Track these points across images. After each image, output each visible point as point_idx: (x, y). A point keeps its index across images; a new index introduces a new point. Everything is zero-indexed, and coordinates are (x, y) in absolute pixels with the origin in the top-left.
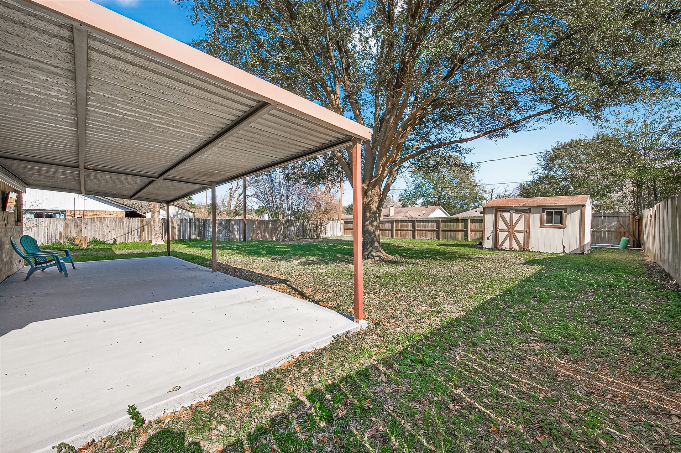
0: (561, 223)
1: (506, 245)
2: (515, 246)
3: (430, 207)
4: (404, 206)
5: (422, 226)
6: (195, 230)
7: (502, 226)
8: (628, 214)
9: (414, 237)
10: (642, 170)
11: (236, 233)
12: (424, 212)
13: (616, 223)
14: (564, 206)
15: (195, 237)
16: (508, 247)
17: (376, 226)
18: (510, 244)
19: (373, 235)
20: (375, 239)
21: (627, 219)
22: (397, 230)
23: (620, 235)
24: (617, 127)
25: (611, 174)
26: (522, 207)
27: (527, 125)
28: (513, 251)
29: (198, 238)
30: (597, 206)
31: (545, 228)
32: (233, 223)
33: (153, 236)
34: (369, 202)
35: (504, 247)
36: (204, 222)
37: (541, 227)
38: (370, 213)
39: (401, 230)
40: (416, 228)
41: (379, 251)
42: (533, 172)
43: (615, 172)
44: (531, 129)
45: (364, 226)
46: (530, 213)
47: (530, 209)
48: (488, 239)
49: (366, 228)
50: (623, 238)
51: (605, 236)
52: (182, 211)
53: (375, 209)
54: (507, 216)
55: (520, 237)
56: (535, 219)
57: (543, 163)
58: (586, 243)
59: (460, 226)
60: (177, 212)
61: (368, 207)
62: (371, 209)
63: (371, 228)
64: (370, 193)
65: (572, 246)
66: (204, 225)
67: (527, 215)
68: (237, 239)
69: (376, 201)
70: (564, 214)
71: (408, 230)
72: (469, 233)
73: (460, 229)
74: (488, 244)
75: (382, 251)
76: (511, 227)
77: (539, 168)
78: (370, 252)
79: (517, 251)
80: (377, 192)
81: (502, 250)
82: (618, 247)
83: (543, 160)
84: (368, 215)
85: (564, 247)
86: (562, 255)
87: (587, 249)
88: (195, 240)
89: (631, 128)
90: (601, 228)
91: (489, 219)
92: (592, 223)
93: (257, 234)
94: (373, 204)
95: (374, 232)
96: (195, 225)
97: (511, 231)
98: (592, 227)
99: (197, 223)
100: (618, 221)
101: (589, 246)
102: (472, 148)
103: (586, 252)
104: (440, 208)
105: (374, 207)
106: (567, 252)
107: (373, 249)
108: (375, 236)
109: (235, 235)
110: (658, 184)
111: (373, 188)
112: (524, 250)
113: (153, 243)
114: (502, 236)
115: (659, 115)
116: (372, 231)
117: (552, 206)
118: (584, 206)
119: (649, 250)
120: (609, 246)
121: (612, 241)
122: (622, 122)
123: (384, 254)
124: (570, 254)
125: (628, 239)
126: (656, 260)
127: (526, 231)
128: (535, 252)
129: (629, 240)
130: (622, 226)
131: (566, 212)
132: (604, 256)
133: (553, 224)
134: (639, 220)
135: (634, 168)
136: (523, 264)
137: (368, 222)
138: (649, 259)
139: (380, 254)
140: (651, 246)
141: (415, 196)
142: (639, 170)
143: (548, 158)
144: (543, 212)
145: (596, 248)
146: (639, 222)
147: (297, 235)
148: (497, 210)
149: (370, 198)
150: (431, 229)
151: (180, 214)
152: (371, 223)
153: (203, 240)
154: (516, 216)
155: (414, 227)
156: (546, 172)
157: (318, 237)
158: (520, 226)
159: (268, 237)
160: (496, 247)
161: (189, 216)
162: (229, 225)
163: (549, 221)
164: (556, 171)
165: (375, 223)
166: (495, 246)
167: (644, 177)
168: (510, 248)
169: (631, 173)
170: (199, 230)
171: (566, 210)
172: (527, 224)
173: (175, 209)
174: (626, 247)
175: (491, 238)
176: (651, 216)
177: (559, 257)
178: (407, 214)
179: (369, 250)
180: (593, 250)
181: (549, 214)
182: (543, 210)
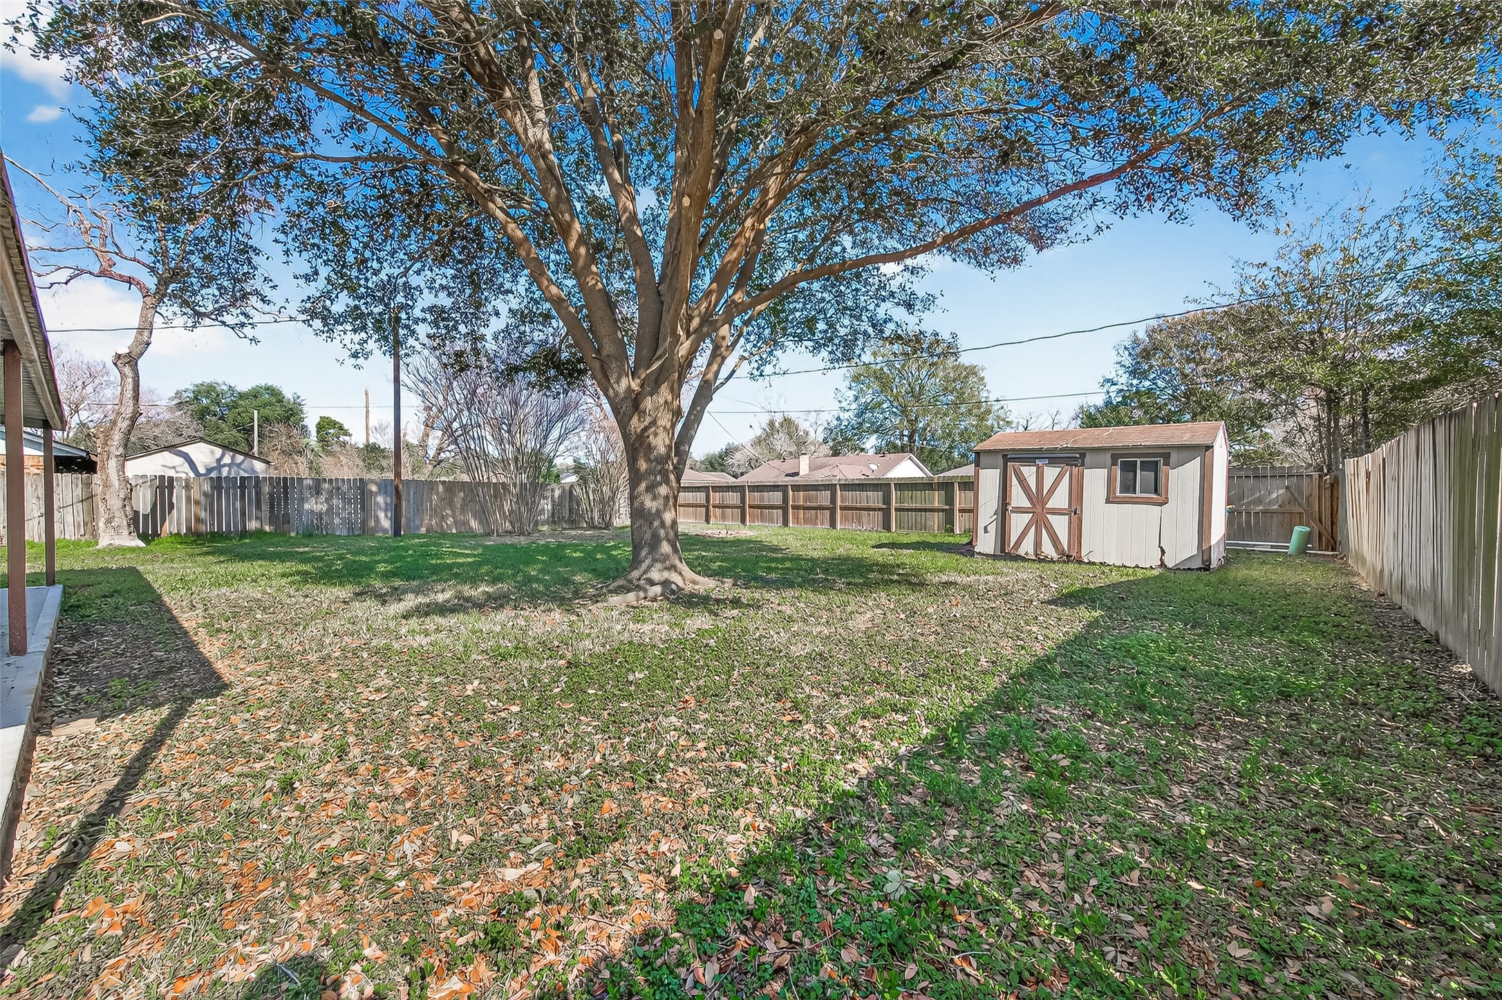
0: (1157, 492)
1: (1027, 547)
2: (1048, 549)
3: (889, 456)
4: (836, 453)
5: (852, 498)
6: (259, 507)
7: (1018, 498)
8: (1311, 471)
9: (833, 524)
10: (1340, 366)
11: (382, 515)
12: (874, 467)
13: (1281, 491)
14: (1162, 447)
15: (258, 526)
16: (1031, 551)
17: (667, 498)
18: (1038, 544)
19: (656, 524)
20: (662, 533)
21: (1305, 481)
22: (795, 508)
23: (1288, 519)
24: (1284, 268)
25: (1272, 374)
26: (1063, 450)
27: (1069, 227)
28: (1040, 561)
29: (267, 528)
30: (1237, 457)
31: (1119, 503)
32: (374, 488)
33: (101, 525)
34: (646, 429)
35: (1021, 552)
36: (286, 487)
37: (1108, 501)
38: (648, 460)
39: (805, 508)
40: (839, 503)
41: (673, 568)
42: (1108, 381)
43: (1281, 368)
44: (1079, 238)
45: (632, 498)
46: (1083, 464)
47: (1083, 456)
48: (986, 531)
49: (636, 504)
50: (1297, 529)
51: (1257, 522)
52: (233, 458)
53: (663, 450)
54: (1029, 472)
55: (1060, 524)
56: (1096, 480)
57: (1128, 361)
58: (1214, 541)
59: (936, 499)
60: (219, 460)
61: (641, 445)
62: (650, 448)
63: (650, 504)
64: (648, 403)
65: (1183, 549)
66: (286, 493)
67: (1075, 469)
68: (385, 531)
69: (665, 428)
70: (1163, 468)
71: (824, 508)
72: (957, 514)
73: (936, 504)
74: (986, 543)
75: (684, 568)
76: (1038, 500)
77: (1121, 372)
78: (645, 573)
79: (1052, 561)
80: (666, 402)
81: (1018, 558)
82: (1287, 547)
83: (1130, 354)
84: (643, 465)
85: (1163, 552)
86: (1156, 572)
87: (1216, 557)
88: (259, 533)
89: (1314, 267)
90: (1249, 503)
91: (989, 479)
92: (1229, 491)
93: (443, 518)
94: (656, 435)
95: (659, 513)
96: (258, 494)
97: (1039, 509)
98: (1229, 501)
99: (266, 489)
100: (1287, 488)
101: (1222, 549)
102: (938, 295)
103: (1214, 565)
104: (910, 459)
105: (660, 442)
106: (1170, 565)
107: (655, 561)
108: (663, 524)
109: (377, 520)
110: (1372, 399)
111: (655, 391)
112: (1067, 558)
113: (104, 541)
114: (1018, 523)
115: (1376, 236)
116: (654, 511)
117: (1135, 447)
118: (1209, 447)
119: (1361, 559)
120: (1264, 546)
121: (1274, 534)
122: (1295, 256)
123: (686, 579)
124: (1176, 569)
125: (1308, 529)
126: (1385, 588)
127: (1075, 512)
128: (1094, 564)
129: (1310, 534)
130: (1296, 500)
131: (1167, 464)
132: (1257, 573)
133: (1138, 494)
134: (1332, 485)
135: (1324, 359)
136: (1050, 602)
137: (643, 485)
138: (1366, 584)
139: (675, 578)
140: (1367, 550)
141: (859, 430)
142: (1334, 366)
143: (1138, 350)
144: (1114, 463)
145: (1238, 552)
146: (1335, 488)
147: (554, 519)
148: (1010, 458)
149: (648, 420)
150: (871, 505)
151: (225, 465)
152: (651, 488)
153: (284, 534)
154: (1051, 473)
155: (833, 500)
156: (1135, 382)
157: (608, 525)
158: (1060, 499)
159: (474, 524)
160: (1005, 553)
161: (254, 471)
162: (363, 493)
163: (1129, 487)
164: (1154, 379)
165: (663, 490)
166: (1003, 550)
167: (1346, 380)
168: (1037, 555)
169: (1318, 371)
170: (272, 507)
171: (1167, 457)
172: (1076, 494)
173: (212, 452)
174: (1302, 551)
175: (992, 528)
176: (1368, 475)
177: (1146, 580)
178: (836, 472)
179: (644, 566)
180: (1233, 556)
181: (1129, 468)
182: (1114, 459)
